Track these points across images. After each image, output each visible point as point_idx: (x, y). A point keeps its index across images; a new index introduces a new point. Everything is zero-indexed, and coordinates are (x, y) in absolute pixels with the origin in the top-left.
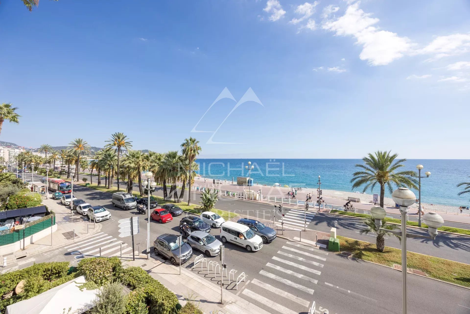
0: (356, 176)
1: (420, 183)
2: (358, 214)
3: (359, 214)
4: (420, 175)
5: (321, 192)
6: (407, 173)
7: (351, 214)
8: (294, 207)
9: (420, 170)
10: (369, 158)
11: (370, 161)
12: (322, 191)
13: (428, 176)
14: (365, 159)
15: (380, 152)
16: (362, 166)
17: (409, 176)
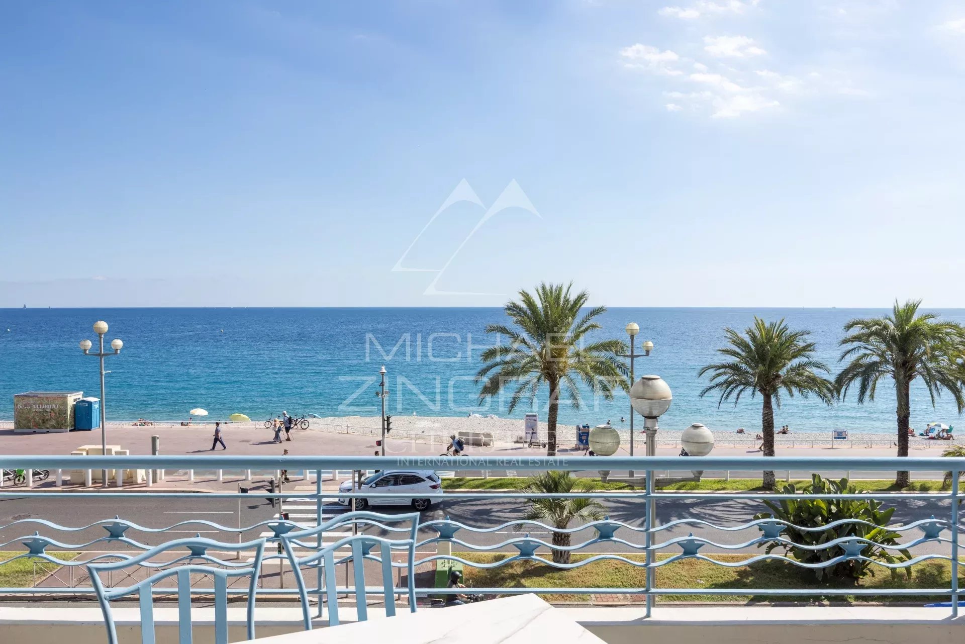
0: (489, 362)
1: (632, 372)
2: (494, 481)
3: (497, 480)
4: (632, 351)
5: (388, 424)
6: (606, 346)
7: (476, 482)
8: (297, 488)
9: (632, 337)
10: (523, 305)
11: (525, 313)
12: (391, 420)
13: (648, 353)
14: (513, 309)
15: (548, 288)
16: (503, 330)
17: (612, 354)
